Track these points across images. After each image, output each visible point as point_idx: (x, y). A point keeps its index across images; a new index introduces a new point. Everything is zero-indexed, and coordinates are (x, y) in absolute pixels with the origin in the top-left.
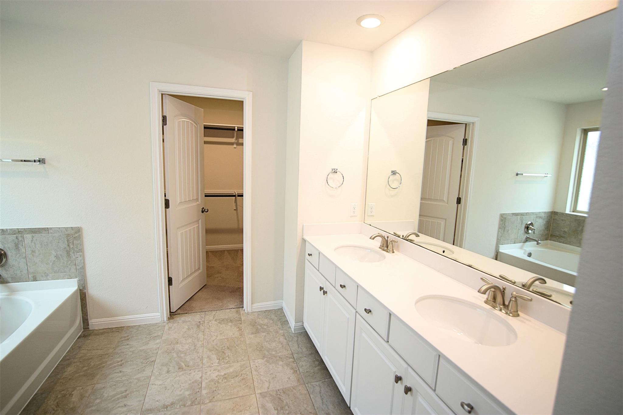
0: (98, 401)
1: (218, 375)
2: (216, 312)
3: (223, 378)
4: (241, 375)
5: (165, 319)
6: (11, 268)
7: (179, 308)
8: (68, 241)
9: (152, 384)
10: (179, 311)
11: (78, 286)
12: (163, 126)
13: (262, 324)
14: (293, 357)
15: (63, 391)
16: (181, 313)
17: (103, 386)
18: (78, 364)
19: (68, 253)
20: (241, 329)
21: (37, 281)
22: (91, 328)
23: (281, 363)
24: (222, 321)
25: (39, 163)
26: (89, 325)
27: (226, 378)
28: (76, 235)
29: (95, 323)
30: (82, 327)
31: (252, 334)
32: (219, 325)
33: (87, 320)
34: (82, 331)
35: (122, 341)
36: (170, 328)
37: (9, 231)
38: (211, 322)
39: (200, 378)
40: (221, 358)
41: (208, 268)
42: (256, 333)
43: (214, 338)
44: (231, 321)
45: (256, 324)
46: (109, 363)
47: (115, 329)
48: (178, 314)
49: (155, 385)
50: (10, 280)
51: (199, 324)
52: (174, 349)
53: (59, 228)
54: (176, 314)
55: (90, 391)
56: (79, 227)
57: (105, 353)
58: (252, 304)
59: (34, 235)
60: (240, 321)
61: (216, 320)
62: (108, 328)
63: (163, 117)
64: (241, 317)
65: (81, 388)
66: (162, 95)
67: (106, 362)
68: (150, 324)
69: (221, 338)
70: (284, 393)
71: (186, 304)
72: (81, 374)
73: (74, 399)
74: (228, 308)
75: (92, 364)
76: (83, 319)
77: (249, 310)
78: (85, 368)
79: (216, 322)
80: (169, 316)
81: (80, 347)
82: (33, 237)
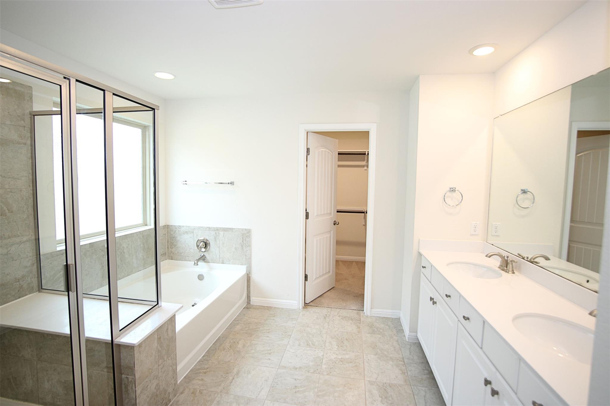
0: (253, 351)
1: (336, 358)
2: (340, 310)
3: (339, 360)
4: (354, 362)
5: (301, 307)
6: (211, 253)
7: (311, 302)
8: (243, 238)
9: (288, 351)
10: (311, 304)
11: (246, 271)
12: (307, 156)
13: (379, 328)
14: (403, 361)
15: (234, 339)
16: (312, 305)
17: (257, 343)
18: (243, 325)
19: (242, 246)
20: (359, 328)
21: (224, 264)
22: (252, 303)
23: (391, 363)
24: (344, 318)
25: (230, 185)
26: (250, 301)
27: (342, 361)
28: (248, 235)
29: (255, 300)
30: (246, 301)
31: (369, 333)
32: (341, 320)
33: (250, 297)
34: (246, 304)
35: (270, 316)
36: (303, 314)
37: (212, 228)
38: (335, 317)
39: (322, 356)
40: (340, 346)
41: (337, 274)
42: (372, 334)
43: (337, 329)
44: (352, 320)
45: (373, 327)
46: (261, 329)
47: (267, 307)
48: (310, 306)
49: (290, 352)
50: (210, 261)
51: (326, 316)
52: (305, 330)
53: (238, 229)
54: (309, 306)
55: (249, 344)
56: (249, 229)
57: (259, 322)
58: (371, 309)
59: (224, 232)
60: (359, 321)
61: (339, 316)
62: (262, 306)
63: (307, 149)
64: (361, 318)
65: (244, 340)
66: (307, 132)
67: (259, 328)
68: (290, 309)
69: (342, 331)
70: (390, 387)
71: (317, 299)
72: (244, 332)
73: (240, 346)
74: (350, 309)
75: (251, 327)
76: (247, 296)
77: (369, 314)
78: (247, 329)
79: (339, 318)
80: (304, 306)
81: (244, 315)
82: (224, 233)
